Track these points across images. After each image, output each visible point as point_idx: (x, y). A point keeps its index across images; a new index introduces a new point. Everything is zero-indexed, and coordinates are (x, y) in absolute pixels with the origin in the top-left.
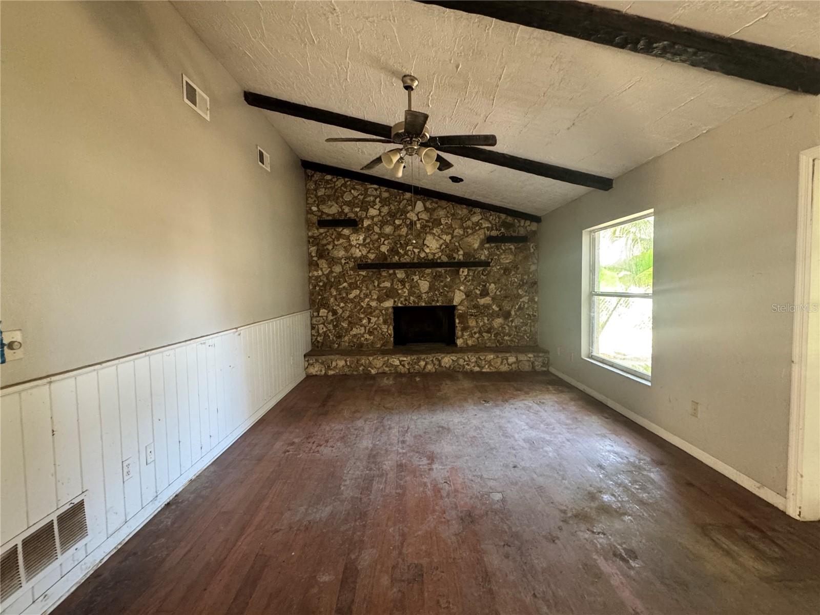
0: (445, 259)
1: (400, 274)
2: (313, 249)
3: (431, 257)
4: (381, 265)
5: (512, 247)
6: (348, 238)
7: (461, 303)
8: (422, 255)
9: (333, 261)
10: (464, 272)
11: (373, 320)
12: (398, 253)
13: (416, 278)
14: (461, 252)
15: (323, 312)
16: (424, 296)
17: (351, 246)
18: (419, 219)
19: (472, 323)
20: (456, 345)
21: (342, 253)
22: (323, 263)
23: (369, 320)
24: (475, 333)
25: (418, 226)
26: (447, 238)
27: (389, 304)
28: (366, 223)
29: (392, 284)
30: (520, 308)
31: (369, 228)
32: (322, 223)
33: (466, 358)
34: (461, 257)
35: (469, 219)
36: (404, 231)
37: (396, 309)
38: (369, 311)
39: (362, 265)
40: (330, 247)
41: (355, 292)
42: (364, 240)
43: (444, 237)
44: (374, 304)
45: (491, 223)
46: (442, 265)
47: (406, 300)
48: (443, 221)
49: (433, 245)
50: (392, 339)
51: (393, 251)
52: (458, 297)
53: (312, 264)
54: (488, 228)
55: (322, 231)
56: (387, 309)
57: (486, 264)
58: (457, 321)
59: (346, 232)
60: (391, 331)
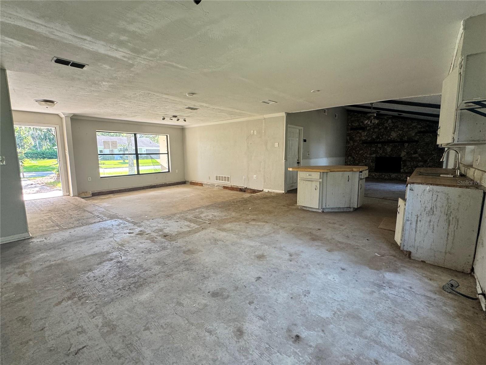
0: (399, 140)
1: (380, 145)
2: (348, 138)
3: (393, 139)
4: (372, 142)
5: (431, 135)
6: (361, 134)
7: (404, 156)
8: (389, 139)
9: (354, 141)
10: (406, 145)
11: (367, 161)
12: (379, 138)
13: (386, 147)
14: (406, 137)
15: (350, 158)
16: (388, 153)
17: (362, 136)
18: (389, 126)
19: (408, 164)
20: (400, 171)
21: (358, 138)
22: (351, 142)
23: (366, 161)
24: (409, 168)
25: (389, 128)
26: (401, 132)
27: (374, 156)
28: (368, 128)
29: (376, 149)
30: (432, 159)
31: (369, 130)
32: (352, 129)
33: (401, 175)
34: (406, 139)
35: (411, 125)
36: (382, 130)
37: (376, 157)
38: (366, 158)
39: (364, 142)
40: (354, 137)
41: (361, 152)
42: (367, 134)
43: (399, 132)
44: (368, 156)
45: (421, 125)
46: (397, 142)
47: (381, 154)
48: (399, 126)
49: (394, 135)
50: (374, 168)
51: (378, 137)
52: (403, 154)
53: (348, 142)
54: (420, 128)
55: (352, 131)
56: (373, 157)
57: (417, 142)
58: (402, 163)
59: (360, 131)
60: (374, 165)
